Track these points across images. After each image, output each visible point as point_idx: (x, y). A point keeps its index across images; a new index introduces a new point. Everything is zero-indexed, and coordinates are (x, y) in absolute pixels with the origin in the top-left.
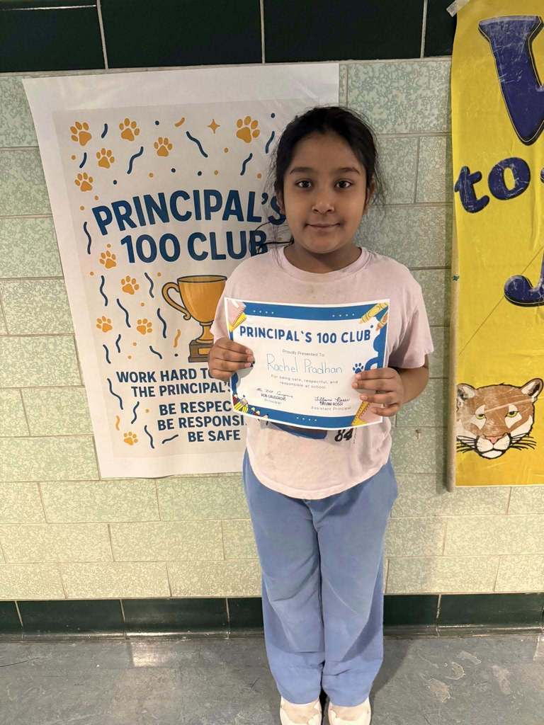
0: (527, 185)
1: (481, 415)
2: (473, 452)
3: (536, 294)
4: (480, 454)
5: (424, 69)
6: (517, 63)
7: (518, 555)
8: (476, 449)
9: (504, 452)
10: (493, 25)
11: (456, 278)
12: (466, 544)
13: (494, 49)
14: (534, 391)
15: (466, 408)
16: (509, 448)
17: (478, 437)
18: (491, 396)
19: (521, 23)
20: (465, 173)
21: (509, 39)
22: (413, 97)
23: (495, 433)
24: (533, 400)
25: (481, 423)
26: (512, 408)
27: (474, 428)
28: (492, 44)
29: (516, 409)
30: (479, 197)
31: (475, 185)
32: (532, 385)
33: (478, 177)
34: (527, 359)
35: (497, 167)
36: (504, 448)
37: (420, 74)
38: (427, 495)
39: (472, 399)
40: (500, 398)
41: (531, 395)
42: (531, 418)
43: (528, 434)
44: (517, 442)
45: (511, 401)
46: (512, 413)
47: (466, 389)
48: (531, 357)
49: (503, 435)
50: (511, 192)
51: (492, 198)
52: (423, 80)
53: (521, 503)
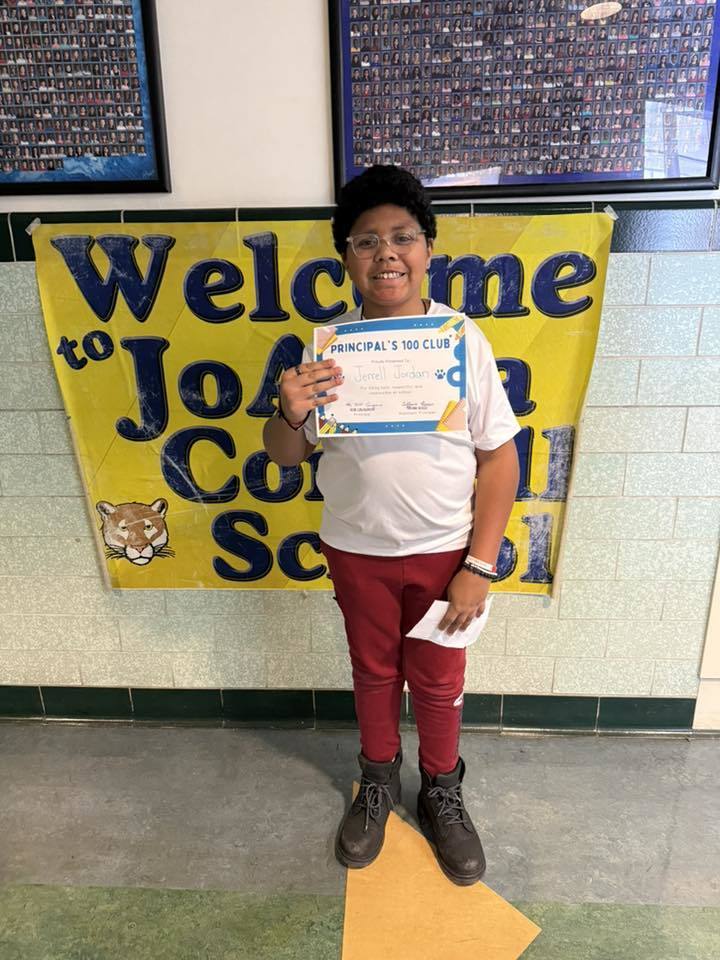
0: (112, 351)
1: (124, 528)
2: (124, 558)
3: (141, 432)
4: (131, 560)
5: (18, 269)
6: (83, 266)
7: (185, 652)
8: (126, 556)
9: (150, 559)
10: (60, 240)
11: (69, 418)
12: (138, 640)
13: (64, 256)
14: (162, 509)
15: (111, 522)
16: (154, 556)
17: (126, 546)
18: (128, 512)
19: (79, 240)
20: (64, 341)
21: (74, 250)
22: (15, 287)
23: (139, 543)
24: (162, 515)
25: (125, 534)
26: (148, 522)
27: (120, 538)
28: (63, 253)
29: (150, 523)
30: (79, 358)
31: (74, 350)
32: (158, 504)
33: (74, 344)
34: (148, 483)
35: (86, 337)
36: (150, 556)
37: (16, 273)
38: (96, 595)
39: (114, 514)
40: (135, 514)
41: (160, 512)
42: (165, 531)
43: (166, 544)
44: (159, 551)
45: (146, 517)
46: (149, 527)
47: (106, 505)
48: (152, 481)
49: (146, 545)
50: (101, 355)
51: (89, 360)
52: (19, 277)
53: (175, 605)
